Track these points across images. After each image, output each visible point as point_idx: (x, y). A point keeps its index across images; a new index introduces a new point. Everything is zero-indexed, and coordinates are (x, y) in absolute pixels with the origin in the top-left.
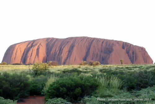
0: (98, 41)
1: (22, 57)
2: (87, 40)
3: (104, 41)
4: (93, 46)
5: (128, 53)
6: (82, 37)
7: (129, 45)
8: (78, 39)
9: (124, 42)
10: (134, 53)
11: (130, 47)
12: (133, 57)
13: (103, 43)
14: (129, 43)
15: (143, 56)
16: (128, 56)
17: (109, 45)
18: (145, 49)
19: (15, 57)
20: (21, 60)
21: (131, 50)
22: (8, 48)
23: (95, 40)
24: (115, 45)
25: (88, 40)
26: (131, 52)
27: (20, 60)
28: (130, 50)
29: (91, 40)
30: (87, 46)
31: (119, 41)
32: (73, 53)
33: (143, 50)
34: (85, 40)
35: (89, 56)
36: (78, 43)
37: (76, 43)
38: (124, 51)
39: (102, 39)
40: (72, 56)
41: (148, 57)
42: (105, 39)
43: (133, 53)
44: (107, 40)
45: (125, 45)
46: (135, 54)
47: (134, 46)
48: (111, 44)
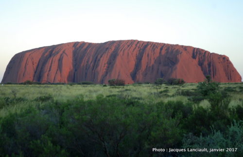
0: (154, 46)
1: (35, 72)
2: (136, 45)
3: (163, 47)
4: (147, 55)
5: (201, 64)
6: (129, 40)
7: (203, 52)
8: (122, 44)
9: (195, 48)
10: (212, 64)
11: (204, 55)
12: (210, 71)
13: (161, 49)
14: (203, 50)
15: (225, 70)
16: (202, 70)
17: (172, 52)
18: (228, 58)
19: (25, 72)
20: (34, 76)
21: (206, 60)
22: (12, 58)
23: (150, 45)
24: (181, 53)
25: (138, 45)
26: (206, 63)
27: (32, 78)
28: (204, 60)
29: (143, 44)
30: (137, 54)
31: (188, 47)
32: (115, 65)
33: (224, 59)
34: (134, 46)
35: (140, 70)
36: (123, 50)
37: (120, 50)
38: (196, 61)
39: (161, 43)
40: (114, 70)
41: (233, 71)
42: (165, 44)
43: (209, 65)
44: (168, 45)
45: (197, 53)
46: (213, 66)
47: (211, 54)
48: (174, 51)
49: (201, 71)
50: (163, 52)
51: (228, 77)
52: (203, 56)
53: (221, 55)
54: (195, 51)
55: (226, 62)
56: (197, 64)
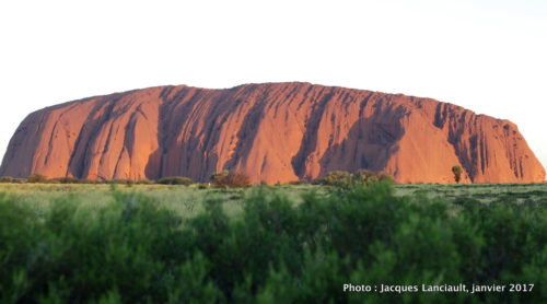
0: (347, 96)
1: (72, 156)
2: (306, 94)
3: (367, 99)
4: (329, 117)
5: (454, 139)
6: (289, 83)
7: (460, 113)
8: (273, 93)
9: (440, 103)
10: (479, 141)
11: (462, 120)
12: (474, 155)
13: (363, 104)
14: (458, 108)
15: (509, 154)
16: (457, 153)
17: (388, 110)
18: (516, 126)
19: (49, 154)
20: (70, 164)
21: (466, 131)
22: (22, 123)
23: (335, 98)
24: (408, 115)
25: (310, 95)
26: (465, 138)
27: (65, 167)
28: (461, 131)
29: (320, 93)
30: (306, 116)
31: (424, 99)
32: (256, 140)
33: (507, 129)
34: (300, 96)
36: (275, 104)
37: (268, 105)
38: (443, 134)
39: (362, 91)
40: (253, 151)
41: (527, 157)
42: (372, 93)
43: (473, 141)
44: (379, 93)
45: (445, 114)
46: (481, 144)
47: (477, 116)
48: (394, 108)
49: (454, 155)
50: (369, 112)
51: (515, 168)
52: (460, 121)
53: (498, 120)
54: (442, 109)
55: (511, 135)
56: (446, 139)
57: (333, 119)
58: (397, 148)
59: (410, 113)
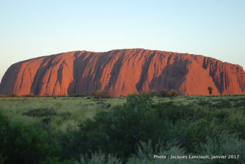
0: (161, 55)
1: (33, 84)
2: (142, 54)
3: (171, 56)
4: (153, 64)
5: (212, 74)
6: (134, 49)
7: (215, 62)
8: (127, 54)
9: (206, 57)
10: (224, 75)
11: (216, 65)
12: (222, 82)
13: (169, 58)
14: (214, 59)
15: (239, 81)
16: (214, 81)
17: (181, 61)
18: (242, 68)
19: (21, 84)
20: (31, 88)
21: (218, 70)
22: (8, 69)
23: (157, 55)
24: (190, 63)
25: (144, 54)
26: (218, 73)
27: (30, 90)
28: (216, 70)
29: (149, 54)
30: (142, 64)
31: (198, 55)
32: (119, 76)
34: (140, 55)
35: (147, 81)
36: (128, 59)
37: (124, 60)
38: (207, 72)
39: (168, 52)
40: (118, 81)
42: (173, 53)
43: (221, 75)
44: (177, 53)
45: (208, 62)
46: (225, 77)
47: (223, 63)
48: (183, 60)
49: (212, 81)
50: (172, 62)
51: (242, 88)
52: (215, 65)
53: (233, 65)
54: (206, 60)
55: (240, 72)
56: (208, 74)
57: (155, 65)
58: (185, 79)
59: (191, 62)
